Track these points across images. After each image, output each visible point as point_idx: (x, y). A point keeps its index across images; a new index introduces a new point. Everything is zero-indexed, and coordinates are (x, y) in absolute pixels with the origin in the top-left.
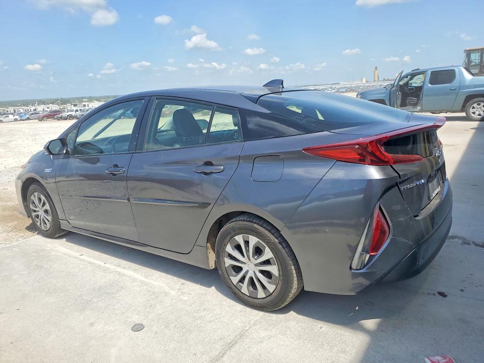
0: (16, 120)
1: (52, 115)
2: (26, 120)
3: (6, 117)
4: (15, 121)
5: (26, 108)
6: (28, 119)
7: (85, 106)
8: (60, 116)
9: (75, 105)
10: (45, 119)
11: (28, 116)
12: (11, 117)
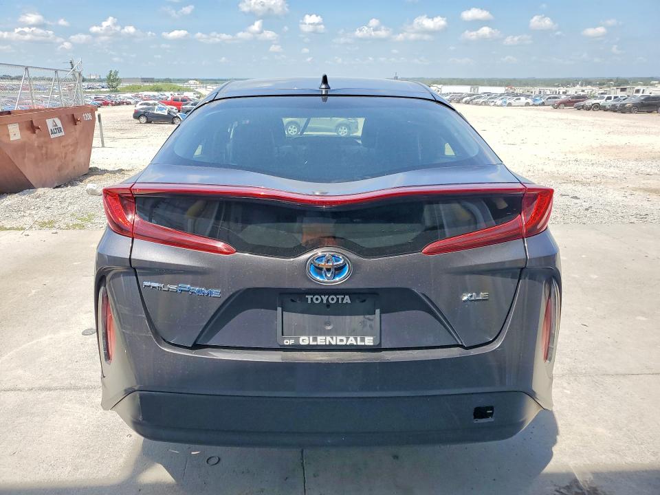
0: (527, 104)
1: (572, 102)
2: (540, 105)
3: (517, 99)
4: (525, 106)
5: (553, 89)
6: (543, 104)
7: (638, 91)
8: (582, 103)
9: (623, 90)
10: (562, 106)
11: (543, 101)
12: (523, 100)
